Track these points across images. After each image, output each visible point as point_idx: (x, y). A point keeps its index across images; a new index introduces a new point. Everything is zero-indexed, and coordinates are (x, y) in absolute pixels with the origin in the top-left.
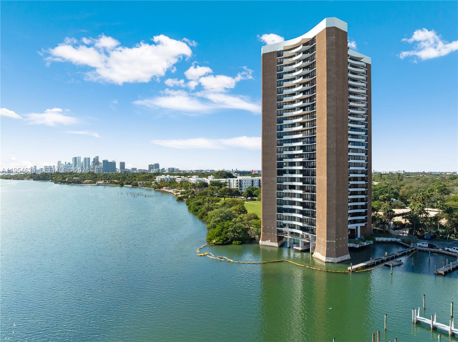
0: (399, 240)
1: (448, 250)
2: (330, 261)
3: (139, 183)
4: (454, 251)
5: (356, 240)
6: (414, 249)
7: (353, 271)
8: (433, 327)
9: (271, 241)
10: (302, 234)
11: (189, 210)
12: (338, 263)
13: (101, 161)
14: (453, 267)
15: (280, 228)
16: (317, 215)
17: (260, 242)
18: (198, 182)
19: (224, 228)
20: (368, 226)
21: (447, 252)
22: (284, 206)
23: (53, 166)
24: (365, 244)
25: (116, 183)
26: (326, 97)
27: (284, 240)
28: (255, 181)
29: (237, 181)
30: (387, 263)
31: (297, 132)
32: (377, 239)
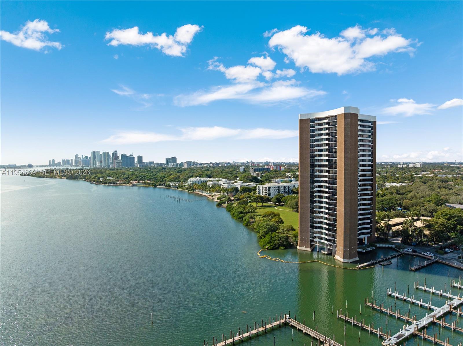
0: (393, 246)
1: (424, 254)
2: (346, 261)
3: (171, 184)
4: (428, 255)
5: (364, 246)
6: (402, 253)
7: (360, 268)
8: (396, 297)
9: (306, 247)
10: (327, 243)
11: (232, 217)
12: (350, 263)
13: (119, 155)
14: (421, 266)
15: (312, 238)
16: (337, 232)
17: (298, 247)
18: (230, 187)
19: (272, 238)
20: (372, 236)
21: (423, 256)
22: (315, 225)
23: (71, 159)
24: (370, 249)
25: (149, 184)
26: (344, 158)
27: (314, 246)
28: (281, 188)
29: (266, 188)
30: (381, 263)
31: (324, 176)
32: (378, 245)
